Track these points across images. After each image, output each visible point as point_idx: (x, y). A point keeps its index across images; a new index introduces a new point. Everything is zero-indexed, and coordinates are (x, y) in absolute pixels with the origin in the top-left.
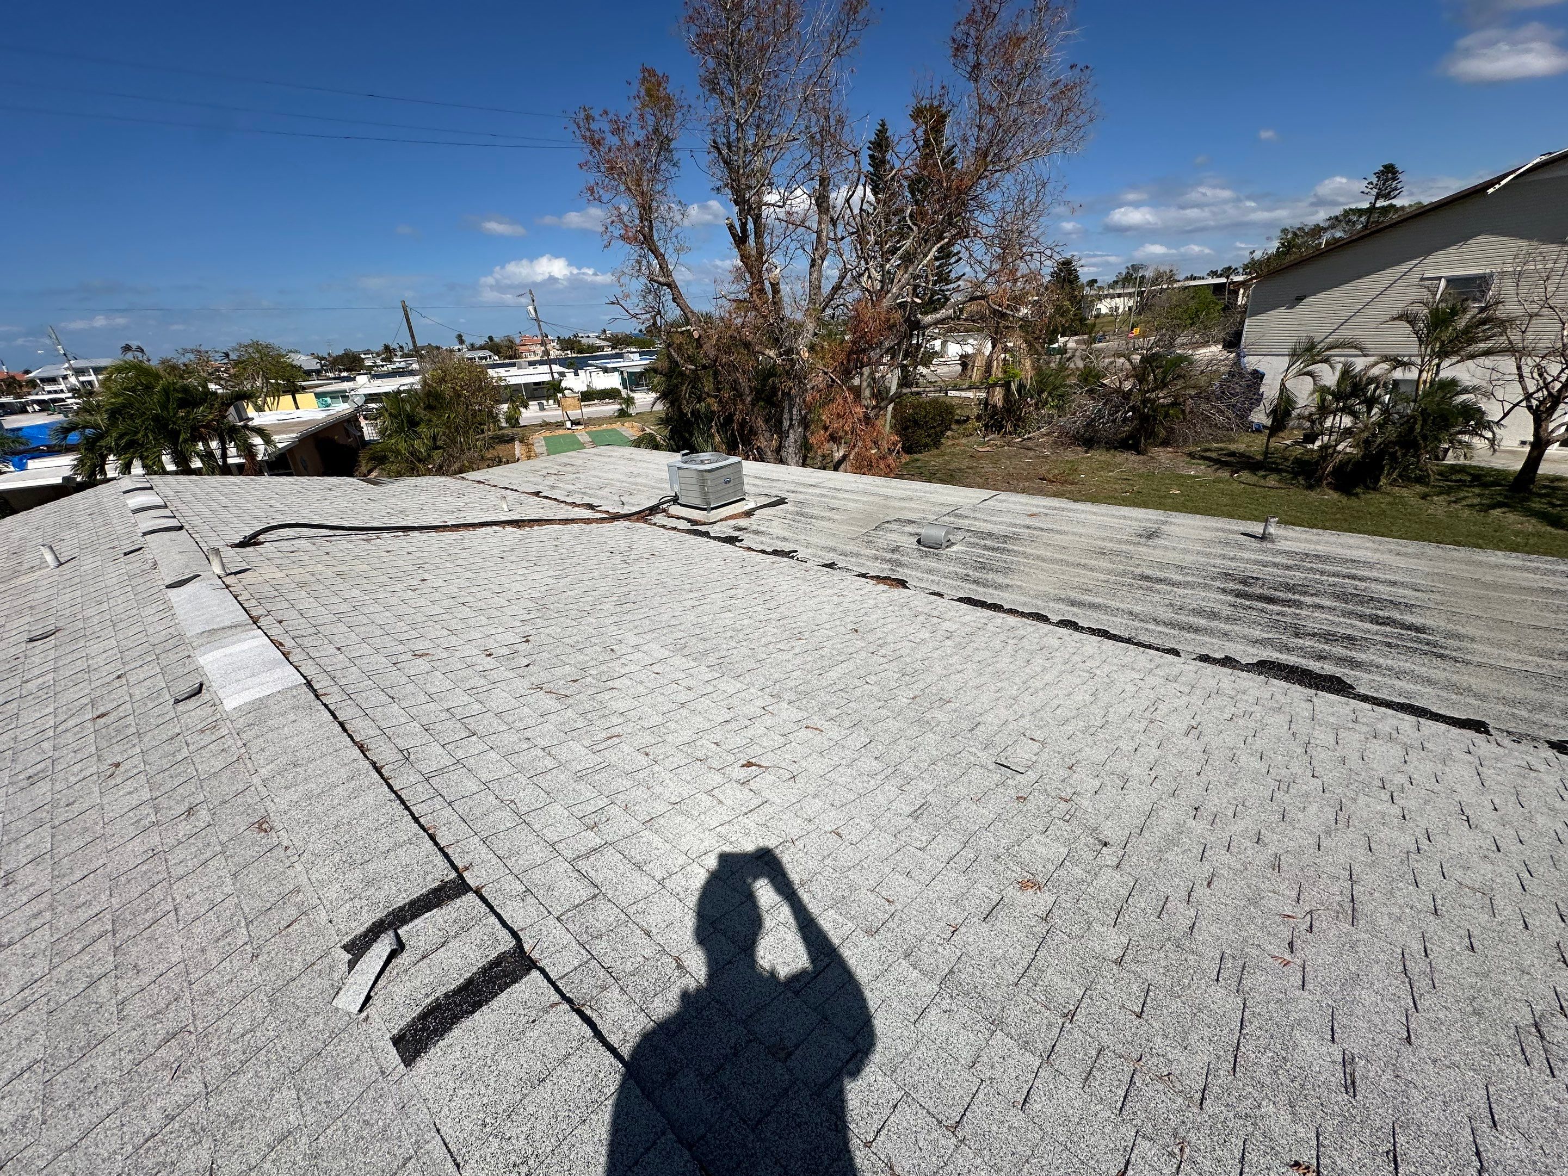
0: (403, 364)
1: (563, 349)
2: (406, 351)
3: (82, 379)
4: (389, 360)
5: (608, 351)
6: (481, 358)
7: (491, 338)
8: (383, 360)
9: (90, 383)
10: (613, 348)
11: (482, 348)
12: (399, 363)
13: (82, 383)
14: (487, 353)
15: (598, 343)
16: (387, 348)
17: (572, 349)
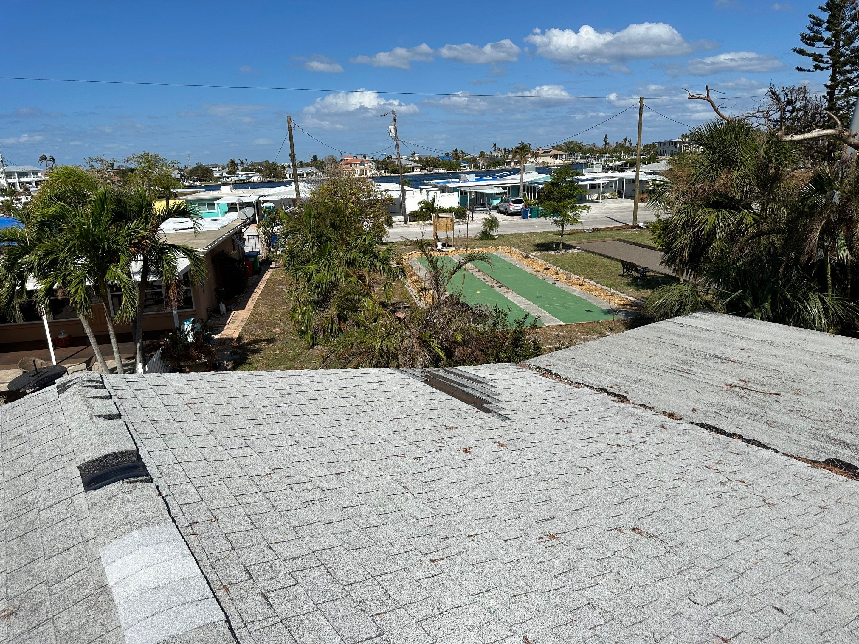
0: (244, 177)
1: (378, 169)
2: (245, 166)
3: (10, 181)
4: (233, 173)
5: (417, 172)
6: (307, 174)
7: (315, 157)
8: (228, 173)
9: (14, 184)
10: (422, 169)
11: (308, 165)
12: (241, 176)
13: (9, 184)
14: (313, 170)
15: (410, 164)
16: (232, 162)
17: (386, 169)
